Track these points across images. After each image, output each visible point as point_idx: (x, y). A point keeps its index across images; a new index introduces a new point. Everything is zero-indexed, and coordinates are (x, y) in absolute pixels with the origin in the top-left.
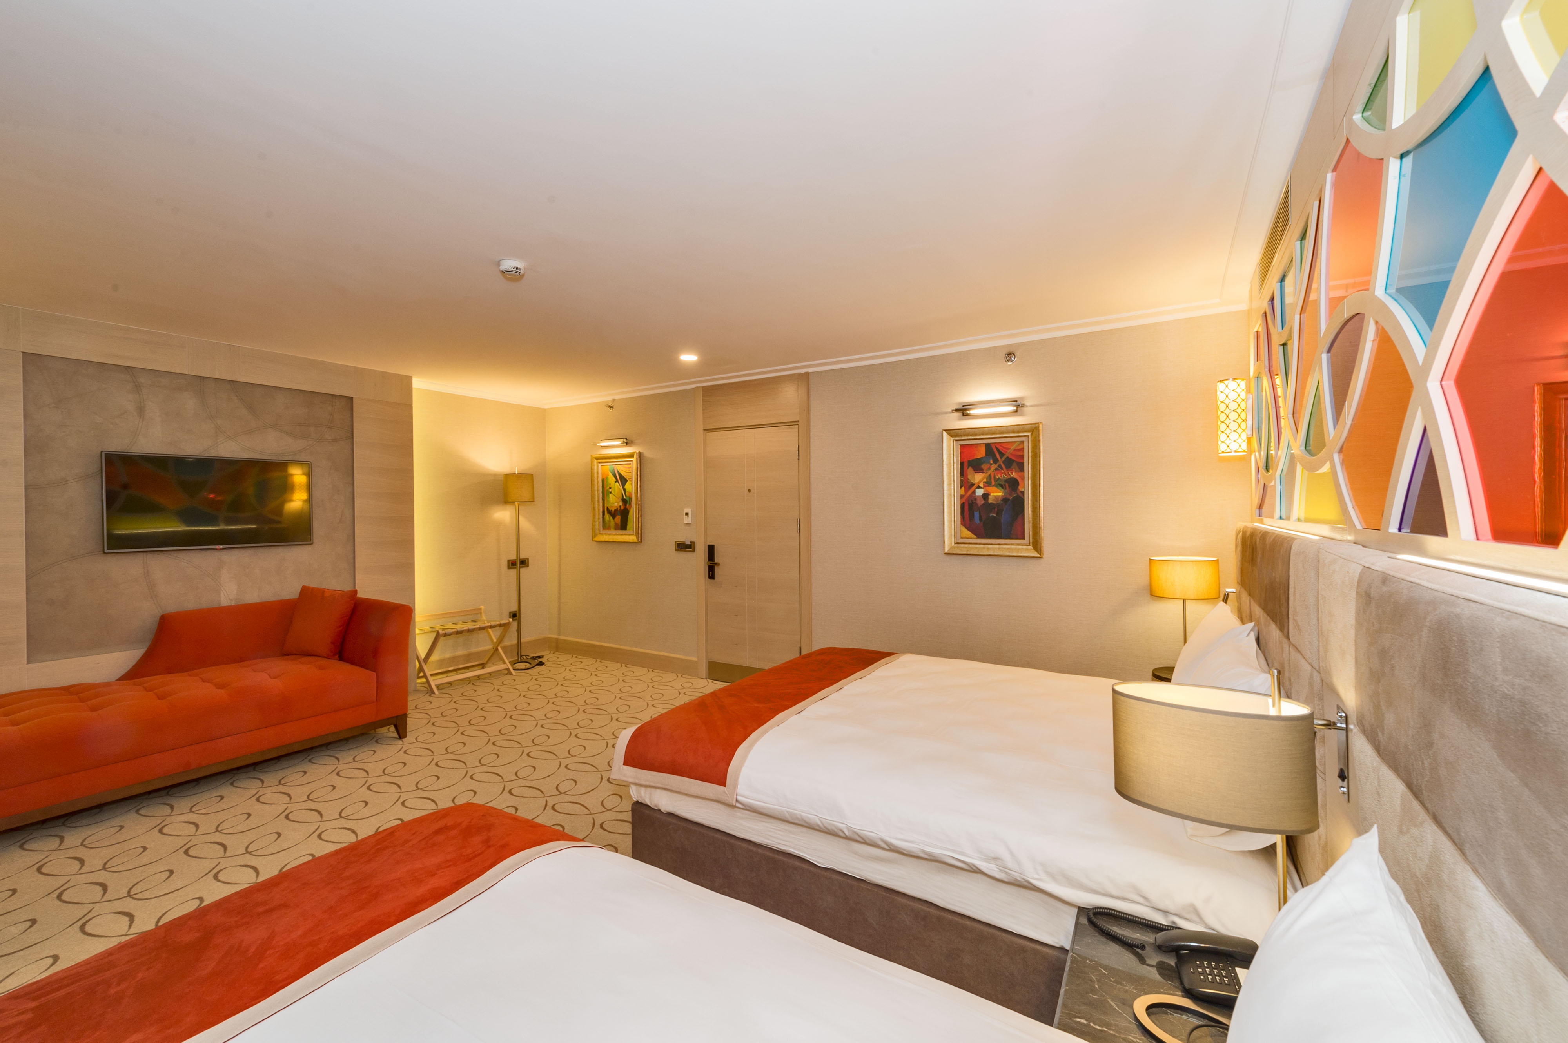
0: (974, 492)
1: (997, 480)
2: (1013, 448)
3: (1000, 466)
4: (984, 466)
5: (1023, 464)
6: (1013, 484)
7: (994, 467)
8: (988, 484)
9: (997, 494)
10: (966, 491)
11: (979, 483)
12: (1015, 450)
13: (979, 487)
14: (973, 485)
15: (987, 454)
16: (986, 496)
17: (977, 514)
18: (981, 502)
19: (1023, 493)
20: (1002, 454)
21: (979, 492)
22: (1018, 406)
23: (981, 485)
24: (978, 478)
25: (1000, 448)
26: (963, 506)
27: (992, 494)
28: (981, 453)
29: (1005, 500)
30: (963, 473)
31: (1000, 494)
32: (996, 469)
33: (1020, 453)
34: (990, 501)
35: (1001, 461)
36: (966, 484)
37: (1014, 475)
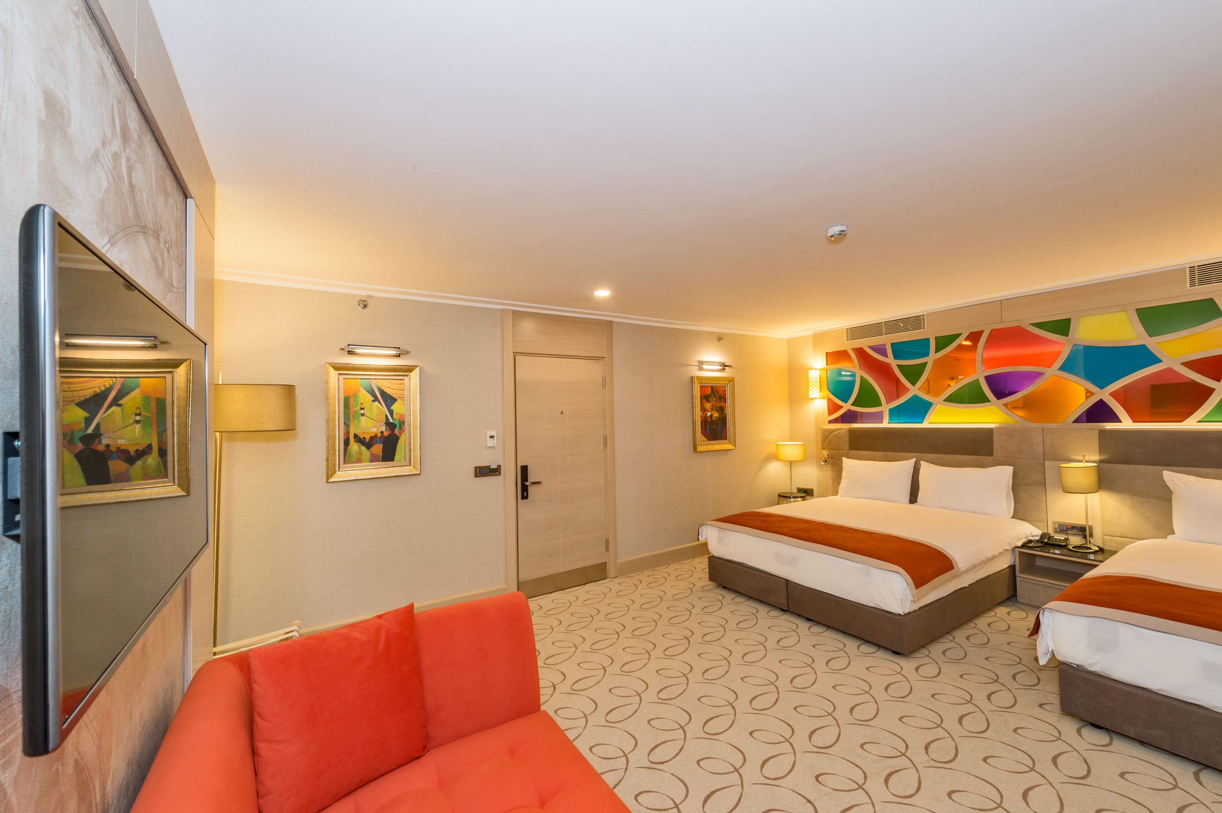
0: (706, 414)
1: (716, 407)
2: (722, 389)
3: (717, 399)
4: (711, 399)
5: (726, 398)
6: (722, 410)
7: (714, 399)
8: (712, 409)
9: (716, 415)
10: (703, 413)
11: (709, 408)
12: (723, 391)
13: (708, 411)
14: (706, 410)
15: (711, 392)
16: (711, 416)
17: (708, 427)
18: (709, 420)
19: (726, 414)
20: (718, 393)
21: (709, 414)
22: (724, 366)
23: (709, 410)
24: (708, 406)
25: (717, 389)
26: (702, 421)
27: (714, 415)
28: (709, 391)
29: (719, 418)
30: (701, 403)
31: (717, 415)
32: (715, 401)
33: (724, 393)
34: (713, 419)
35: (717, 396)
36: (703, 409)
37: (722, 404)
